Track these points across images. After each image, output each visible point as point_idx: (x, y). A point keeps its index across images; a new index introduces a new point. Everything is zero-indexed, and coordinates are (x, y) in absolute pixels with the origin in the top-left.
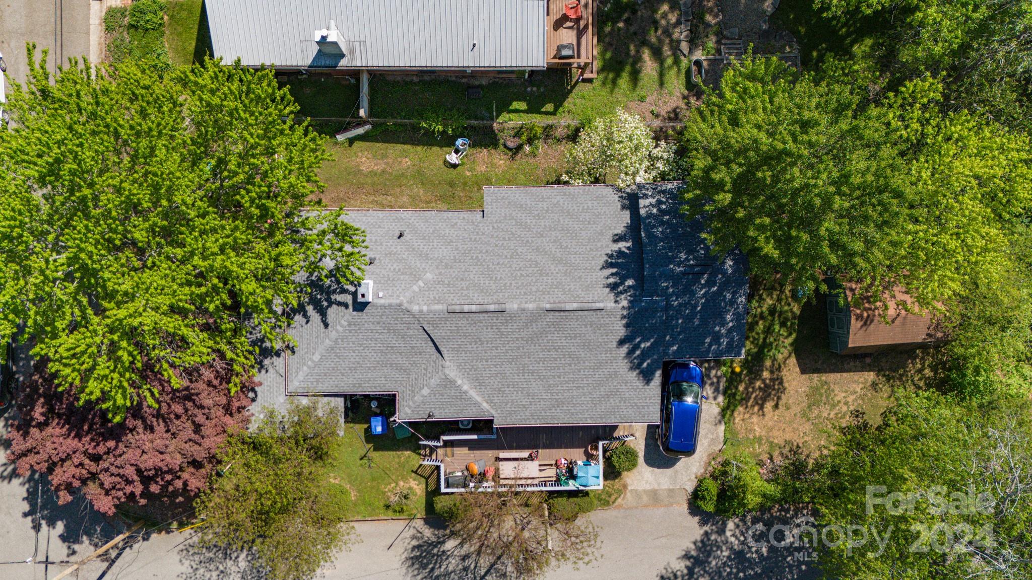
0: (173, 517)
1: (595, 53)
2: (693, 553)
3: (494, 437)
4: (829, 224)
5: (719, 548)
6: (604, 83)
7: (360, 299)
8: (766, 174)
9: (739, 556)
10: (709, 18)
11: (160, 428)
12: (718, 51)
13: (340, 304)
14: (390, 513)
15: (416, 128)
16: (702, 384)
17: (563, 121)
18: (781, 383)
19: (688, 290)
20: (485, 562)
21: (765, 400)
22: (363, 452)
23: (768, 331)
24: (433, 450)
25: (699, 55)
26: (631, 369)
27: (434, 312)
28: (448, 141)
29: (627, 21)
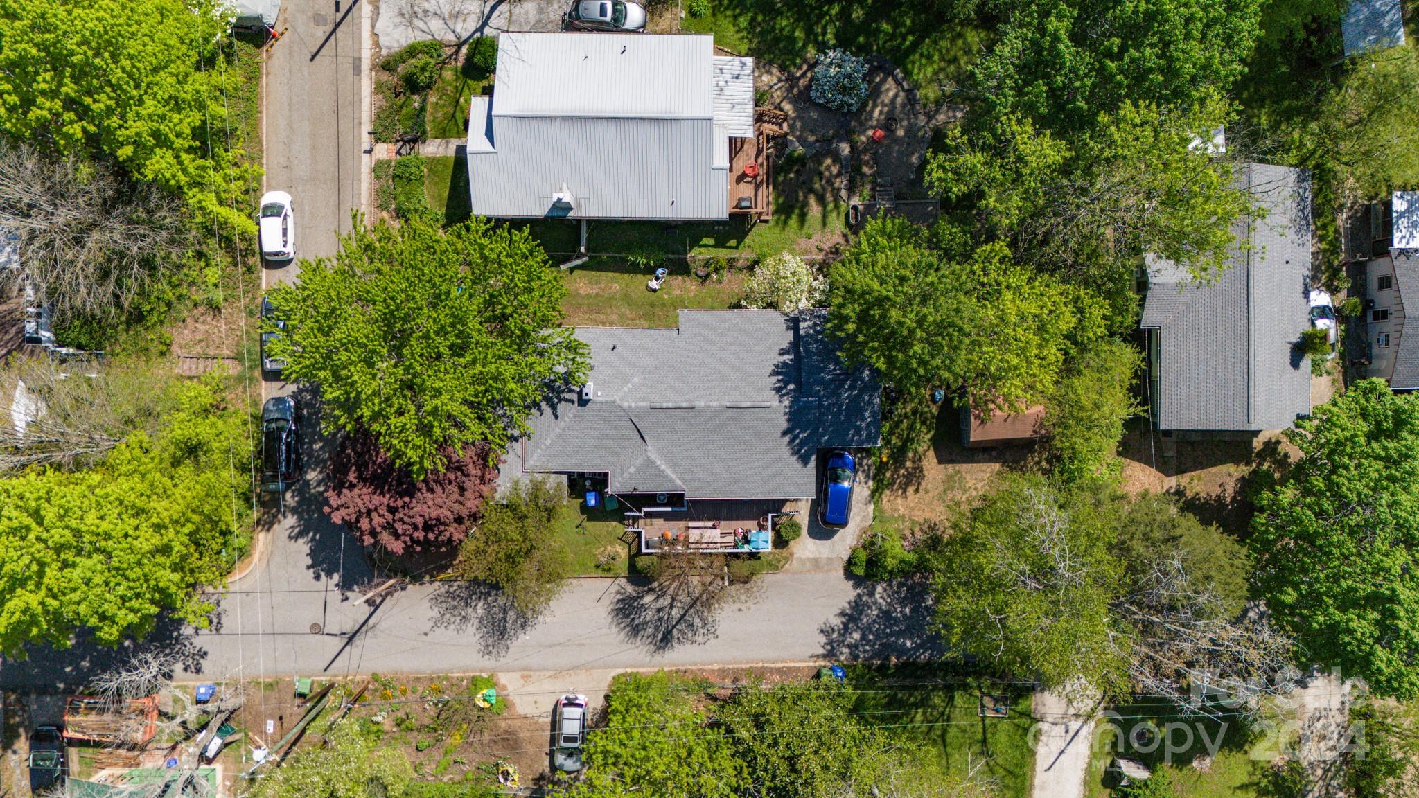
0: (426, 572)
1: (771, 199)
2: (848, 611)
3: (685, 509)
4: (917, 348)
5: (870, 607)
6: (777, 223)
7: (584, 397)
8: (876, 312)
9: (886, 615)
10: (865, 170)
11: (439, 489)
12: (873, 197)
13: (567, 400)
14: (600, 571)
15: (624, 260)
16: (855, 472)
17: (744, 255)
18: (921, 471)
19: (835, 393)
20: (676, 613)
21: (907, 484)
22: (578, 522)
23: (911, 428)
24: (636, 519)
25: (856, 201)
26: (793, 454)
27: (640, 408)
28: (650, 271)
29: (797, 172)
